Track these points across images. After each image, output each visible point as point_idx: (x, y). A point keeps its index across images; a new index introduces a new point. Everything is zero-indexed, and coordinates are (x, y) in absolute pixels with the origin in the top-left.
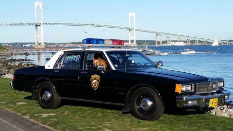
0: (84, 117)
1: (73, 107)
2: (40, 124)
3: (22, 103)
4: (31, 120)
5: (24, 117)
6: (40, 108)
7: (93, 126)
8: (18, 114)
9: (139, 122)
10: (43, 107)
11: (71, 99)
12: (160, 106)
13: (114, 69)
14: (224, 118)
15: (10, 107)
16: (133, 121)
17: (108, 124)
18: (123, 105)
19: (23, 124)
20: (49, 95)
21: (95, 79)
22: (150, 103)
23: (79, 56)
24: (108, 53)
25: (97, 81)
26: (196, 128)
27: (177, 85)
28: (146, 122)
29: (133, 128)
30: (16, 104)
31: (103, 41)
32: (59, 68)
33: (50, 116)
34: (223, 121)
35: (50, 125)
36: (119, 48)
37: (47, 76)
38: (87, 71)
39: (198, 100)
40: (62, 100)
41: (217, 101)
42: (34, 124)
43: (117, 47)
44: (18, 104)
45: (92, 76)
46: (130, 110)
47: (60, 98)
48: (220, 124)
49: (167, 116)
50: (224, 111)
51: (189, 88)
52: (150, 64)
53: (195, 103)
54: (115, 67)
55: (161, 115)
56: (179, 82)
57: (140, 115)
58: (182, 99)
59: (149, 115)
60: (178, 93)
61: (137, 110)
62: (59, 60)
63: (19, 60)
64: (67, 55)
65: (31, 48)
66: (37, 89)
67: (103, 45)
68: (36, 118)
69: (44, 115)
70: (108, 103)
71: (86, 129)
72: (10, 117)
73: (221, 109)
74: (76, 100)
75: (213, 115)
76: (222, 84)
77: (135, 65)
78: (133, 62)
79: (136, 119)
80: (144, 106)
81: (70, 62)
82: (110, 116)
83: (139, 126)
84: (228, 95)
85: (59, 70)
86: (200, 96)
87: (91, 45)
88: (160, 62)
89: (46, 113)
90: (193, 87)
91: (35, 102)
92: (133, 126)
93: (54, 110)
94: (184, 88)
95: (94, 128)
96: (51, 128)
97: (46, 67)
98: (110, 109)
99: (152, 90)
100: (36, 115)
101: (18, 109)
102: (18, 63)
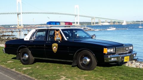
0: (49, 69)
1: (42, 63)
2: (22, 74)
3: (10, 61)
4: (16, 72)
5: (12, 70)
6: (22, 64)
7: (54, 74)
8: (8, 68)
9: (82, 72)
10: (24, 64)
11: (41, 58)
12: (95, 62)
13: (66, 39)
14: (133, 68)
15: (3, 64)
16: (79, 71)
17: (63, 73)
18: (72, 61)
19: (12, 74)
20: (27, 56)
21: (55, 46)
22: (88, 60)
23: (44, 32)
24: (63, 30)
25: (56, 47)
26: (116, 74)
27: (104, 49)
28: (86, 72)
29: (78, 75)
30: (7, 63)
31: (59, 23)
32: (32, 39)
33: (28, 69)
34: (133, 70)
35: (28, 75)
36: (69, 27)
37: (26, 45)
38: (50, 41)
39: (117, 57)
40: (35, 59)
41: (129, 58)
42: (18, 74)
43: (68, 27)
44: (8, 62)
45: (53, 45)
46: (76, 65)
47: (34, 58)
48: (130, 72)
49: (99, 67)
50: (133, 64)
51: (112, 50)
52: (88, 37)
53: (116, 59)
54: (67, 39)
55: (95, 67)
56: (106, 47)
57: (83, 67)
58: (107, 57)
59: (88, 67)
60: (105, 54)
61: (80, 64)
62: (33, 35)
63: (7, 36)
64: (38, 32)
65: (15, 28)
66: (19, 53)
67: (59, 25)
68: (19, 70)
69: (24, 69)
70: (63, 61)
71: (50, 76)
72: (3, 70)
73: (131, 63)
74: (44, 59)
75: (126, 67)
76: (132, 48)
77: (79, 37)
78: (78, 35)
79: (80, 70)
80: (85, 62)
81: (39, 36)
82: (65, 68)
83: (82, 74)
84: (136, 54)
85: (33, 41)
86: (118, 55)
87: (52, 25)
88: (94, 35)
89: (25, 67)
90: (114, 50)
91: (18, 61)
92: (78, 74)
93: (30, 65)
94: (109, 51)
95: (55, 76)
96: (29, 76)
97: (25, 40)
98: (64, 64)
99: (89, 52)
100: (19, 69)
101: (8, 65)
102: (7, 37)
